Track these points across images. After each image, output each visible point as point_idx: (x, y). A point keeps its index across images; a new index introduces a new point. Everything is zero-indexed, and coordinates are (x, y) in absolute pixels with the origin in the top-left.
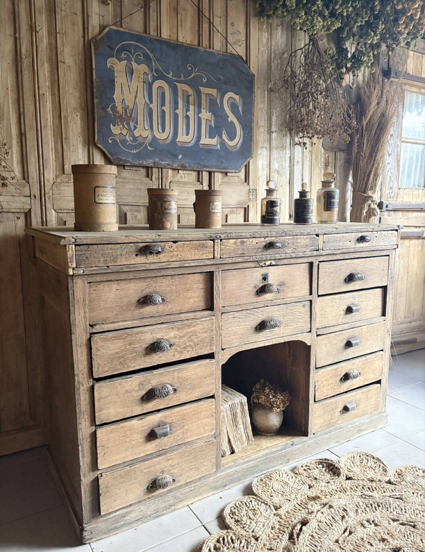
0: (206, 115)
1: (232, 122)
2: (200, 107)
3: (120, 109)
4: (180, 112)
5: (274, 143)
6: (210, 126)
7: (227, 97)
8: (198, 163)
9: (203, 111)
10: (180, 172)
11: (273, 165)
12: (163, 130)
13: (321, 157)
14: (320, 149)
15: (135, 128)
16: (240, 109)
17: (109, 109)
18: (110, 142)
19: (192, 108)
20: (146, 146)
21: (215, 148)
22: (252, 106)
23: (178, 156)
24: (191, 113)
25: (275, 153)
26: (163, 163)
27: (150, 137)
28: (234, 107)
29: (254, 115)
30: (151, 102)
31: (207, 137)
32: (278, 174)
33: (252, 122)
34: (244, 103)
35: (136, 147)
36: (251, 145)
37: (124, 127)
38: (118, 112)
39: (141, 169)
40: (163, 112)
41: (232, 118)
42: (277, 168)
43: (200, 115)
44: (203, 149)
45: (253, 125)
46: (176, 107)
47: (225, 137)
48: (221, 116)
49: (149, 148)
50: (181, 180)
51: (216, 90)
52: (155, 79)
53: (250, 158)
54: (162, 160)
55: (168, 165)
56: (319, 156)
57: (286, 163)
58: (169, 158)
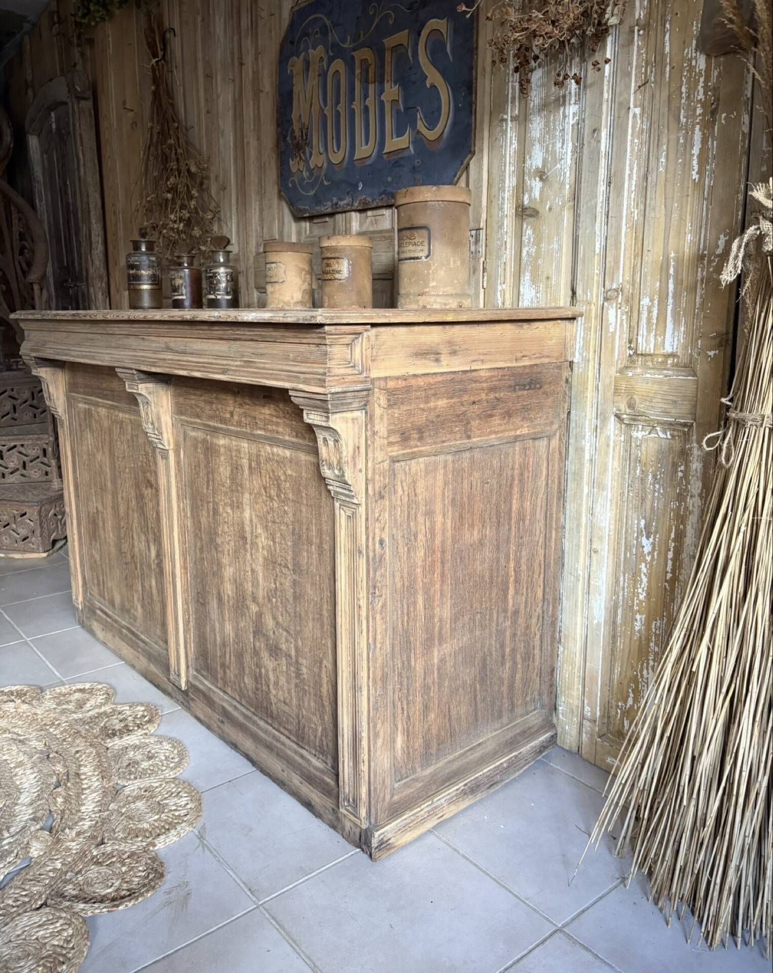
0: (392, 91)
1: (433, 86)
2: (382, 82)
3: (297, 133)
4: (357, 106)
5: (536, 97)
6: (398, 112)
7: (425, 33)
8: (384, 192)
9: (387, 86)
10: (370, 213)
11: (530, 158)
12: (339, 148)
13: (692, 89)
14: (690, 60)
15: (311, 154)
16: (448, 50)
17: (288, 138)
18: (290, 185)
19: (371, 88)
20: (322, 183)
21: (406, 154)
22: (472, 29)
23: (357, 186)
24: (370, 102)
25: (536, 126)
26: (342, 203)
27: (325, 165)
28: (436, 51)
29: (477, 48)
30: (325, 104)
31: (394, 136)
32: (541, 179)
33: (471, 68)
34: (456, 31)
35: (312, 186)
36: (470, 125)
37: (301, 158)
38: (295, 137)
39: (327, 219)
40: (338, 114)
41: (434, 77)
42: (540, 166)
43: (382, 98)
44: (389, 162)
45: (474, 73)
46: (352, 99)
47: (421, 126)
48: (414, 83)
49: (326, 183)
50: (371, 229)
51: (407, 31)
52: (331, 60)
53: (469, 156)
54: (341, 199)
55: (348, 205)
56: (684, 89)
57: (563, 144)
58: (348, 193)
